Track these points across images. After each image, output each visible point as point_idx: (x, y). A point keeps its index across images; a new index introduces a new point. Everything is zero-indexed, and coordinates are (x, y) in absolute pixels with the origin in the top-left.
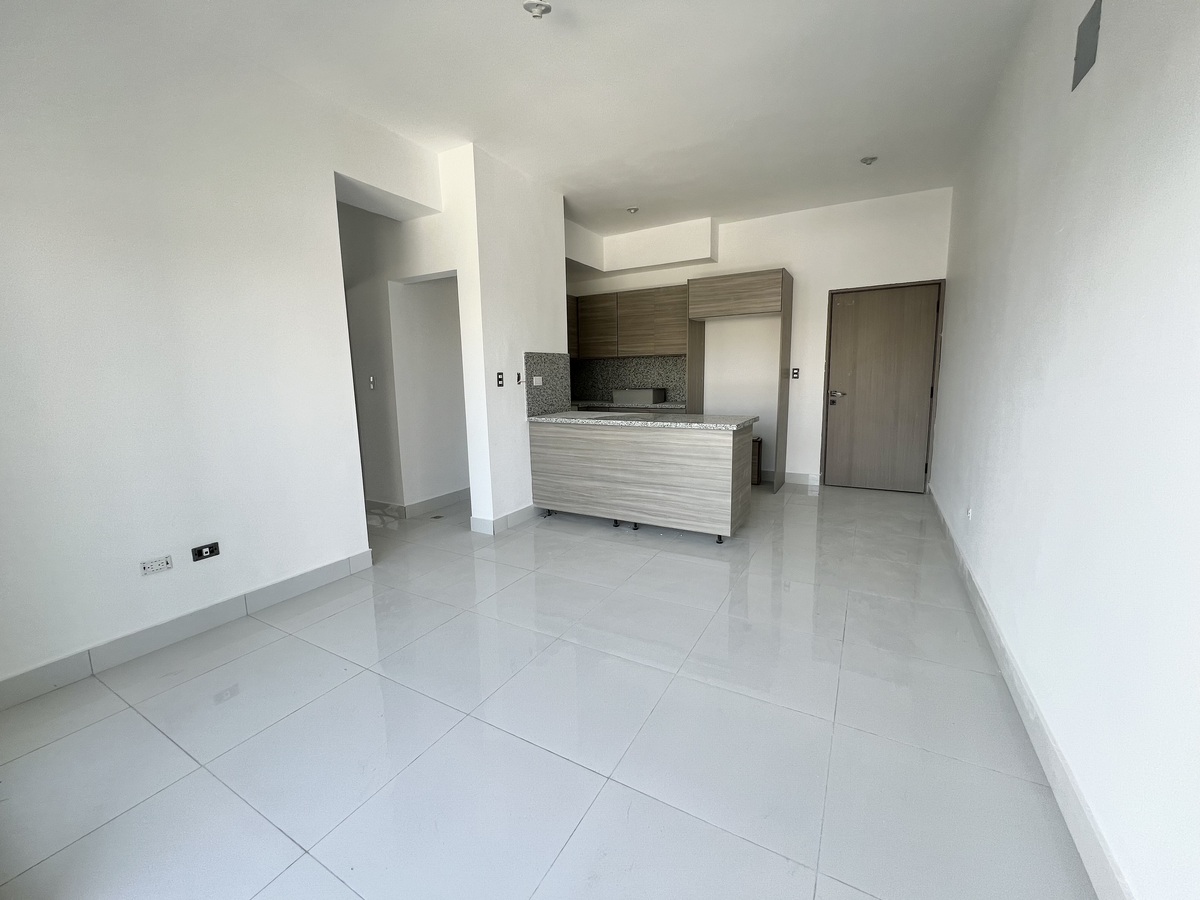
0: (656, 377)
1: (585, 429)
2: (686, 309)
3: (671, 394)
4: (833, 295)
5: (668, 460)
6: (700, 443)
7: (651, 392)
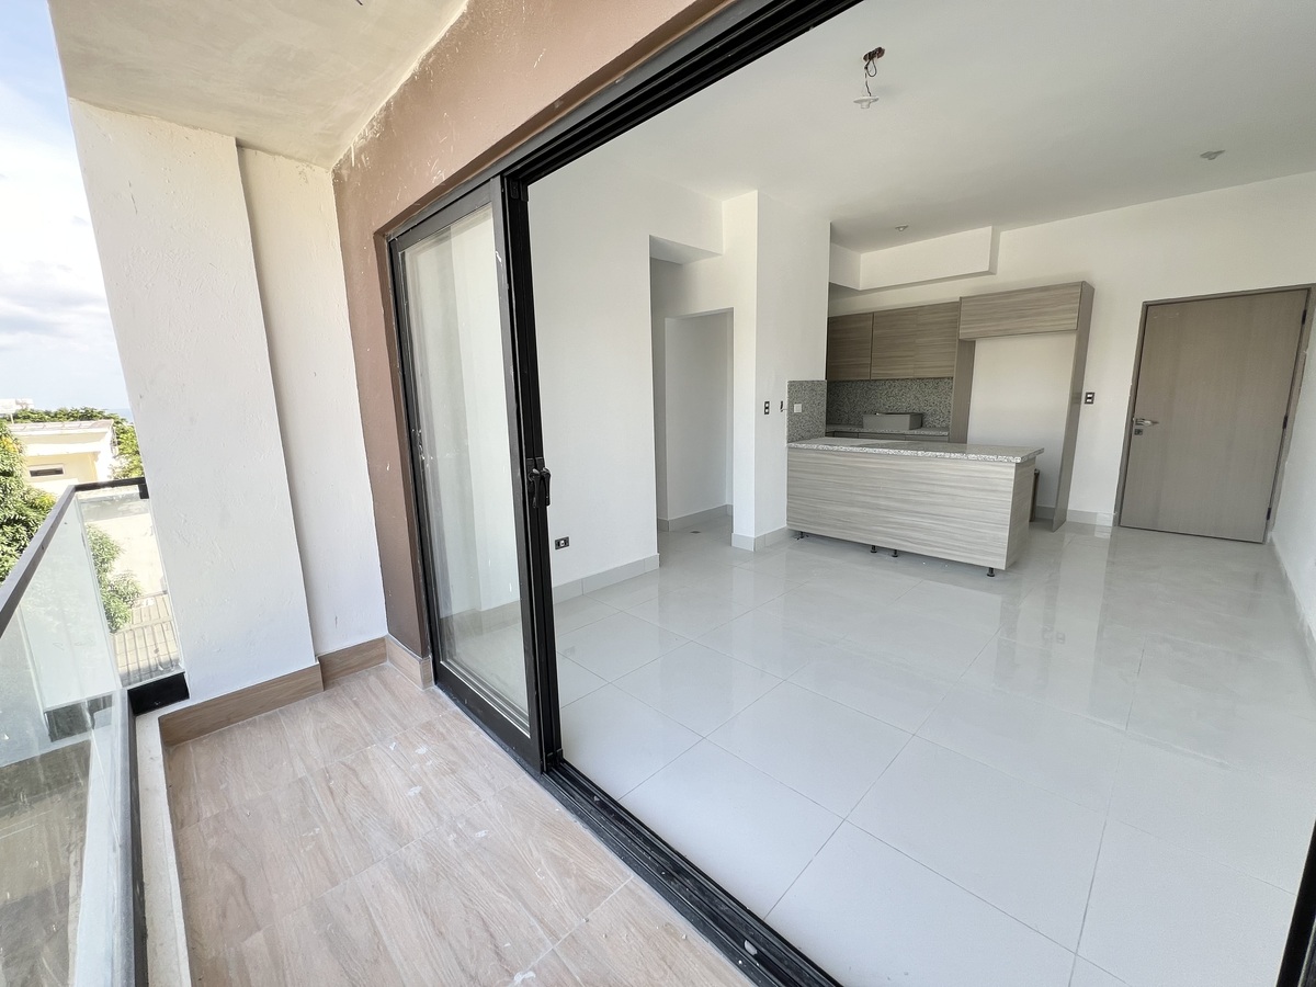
0: (911, 400)
1: (849, 456)
2: (957, 328)
3: (929, 419)
4: (1147, 307)
5: (937, 489)
6: (976, 474)
7: (908, 417)
